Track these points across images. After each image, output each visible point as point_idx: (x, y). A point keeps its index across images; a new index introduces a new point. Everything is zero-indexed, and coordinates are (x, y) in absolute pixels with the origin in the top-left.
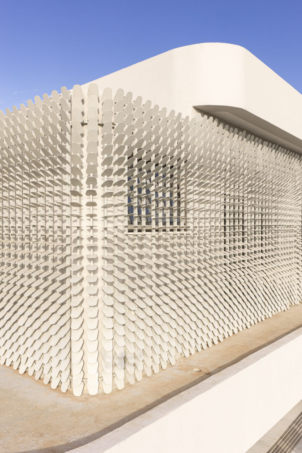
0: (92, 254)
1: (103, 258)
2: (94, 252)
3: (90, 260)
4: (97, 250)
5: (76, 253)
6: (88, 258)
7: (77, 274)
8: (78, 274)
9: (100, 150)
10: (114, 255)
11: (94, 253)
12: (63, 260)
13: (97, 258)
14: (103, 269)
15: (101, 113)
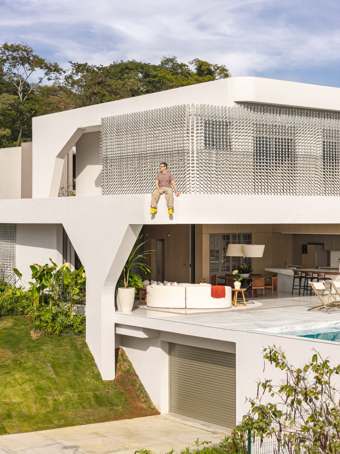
9: (195, 120)
15: (195, 112)
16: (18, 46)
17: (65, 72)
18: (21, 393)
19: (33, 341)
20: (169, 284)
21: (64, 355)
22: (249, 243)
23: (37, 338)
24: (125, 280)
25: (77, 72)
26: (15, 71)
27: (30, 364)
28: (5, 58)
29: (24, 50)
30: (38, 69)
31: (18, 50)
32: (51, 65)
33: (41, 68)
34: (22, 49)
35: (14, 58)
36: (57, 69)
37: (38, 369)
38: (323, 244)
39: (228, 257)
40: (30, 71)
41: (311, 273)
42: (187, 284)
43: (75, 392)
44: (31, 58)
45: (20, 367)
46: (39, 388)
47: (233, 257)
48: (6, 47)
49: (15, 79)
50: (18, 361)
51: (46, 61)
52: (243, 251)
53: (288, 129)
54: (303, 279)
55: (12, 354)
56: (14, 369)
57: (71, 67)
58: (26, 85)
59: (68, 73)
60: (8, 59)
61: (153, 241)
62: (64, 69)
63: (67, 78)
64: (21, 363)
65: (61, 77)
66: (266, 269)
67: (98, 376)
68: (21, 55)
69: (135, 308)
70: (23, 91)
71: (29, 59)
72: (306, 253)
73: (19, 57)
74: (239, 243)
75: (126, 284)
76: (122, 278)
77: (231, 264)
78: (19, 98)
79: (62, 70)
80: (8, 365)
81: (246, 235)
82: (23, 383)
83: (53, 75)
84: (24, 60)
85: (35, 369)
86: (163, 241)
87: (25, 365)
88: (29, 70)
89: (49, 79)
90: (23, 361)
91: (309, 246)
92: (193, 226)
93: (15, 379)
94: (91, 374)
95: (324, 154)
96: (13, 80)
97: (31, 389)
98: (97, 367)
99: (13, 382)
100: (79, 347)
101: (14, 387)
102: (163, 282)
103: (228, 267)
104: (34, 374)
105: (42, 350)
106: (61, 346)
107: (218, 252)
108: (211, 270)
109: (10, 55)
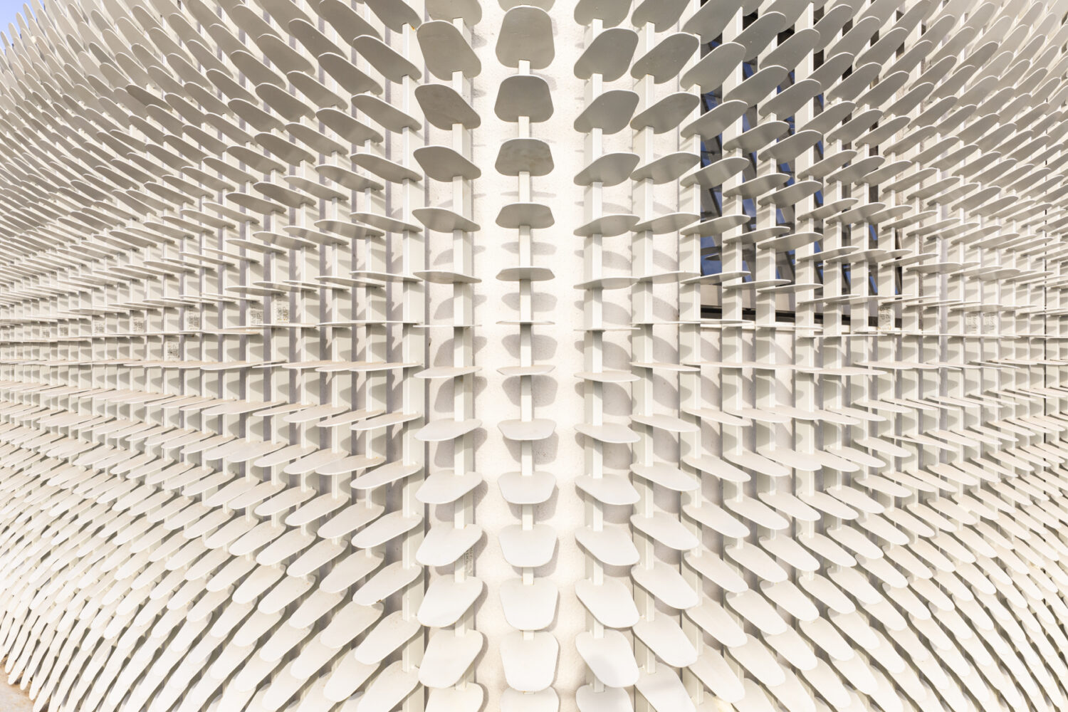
0: (527, 417)
1: (583, 439)
2: (538, 410)
3: (517, 447)
4: (550, 400)
5: (447, 415)
6: (507, 441)
7: (453, 520)
8: (460, 516)
10: (635, 426)
11: (537, 416)
12: (391, 446)
13: (553, 439)
14: (582, 493)
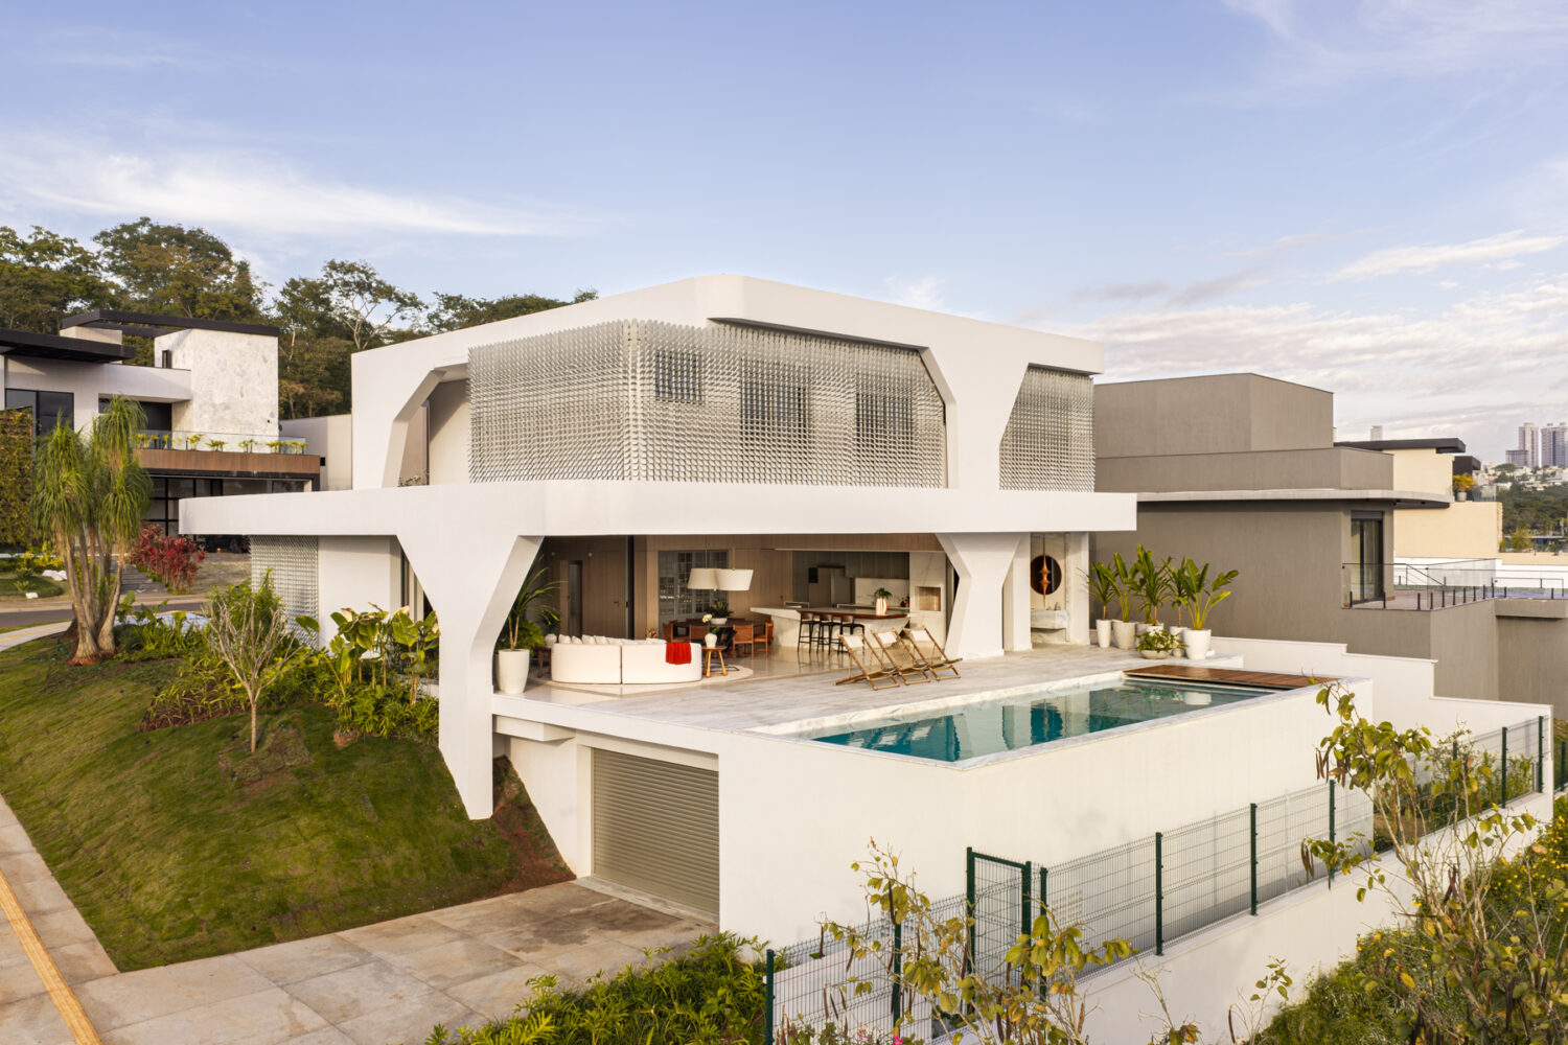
9: (639, 354)
15: (640, 334)
16: (352, 265)
17: (427, 307)
18: (307, 855)
19: (338, 753)
20: (591, 639)
21: (396, 777)
22: (724, 566)
23: (346, 746)
24: (511, 635)
25: (447, 308)
26: (347, 303)
27: (329, 797)
28: (331, 282)
29: (362, 272)
30: (384, 302)
31: (352, 272)
32: (405, 296)
33: (390, 300)
34: (358, 269)
35: (346, 284)
36: (414, 303)
37: (345, 806)
38: (843, 567)
39: (690, 591)
40: (372, 305)
41: (830, 617)
42: (624, 640)
43: (415, 847)
44: (374, 285)
45: (309, 805)
46: (345, 845)
47: (697, 591)
48: (333, 266)
49: (349, 316)
50: (304, 792)
51: (397, 290)
52: (717, 580)
53: (798, 371)
54: (816, 628)
55: (295, 779)
56: (297, 809)
57: (437, 301)
58: (365, 325)
59: (432, 310)
60: (336, 284)
61: (564, 564)
62: (426, 304)
63: (431, 318)
64: (312, 797)
65: (421, 315)
66: (753, 610)
67: (460, 813)
68: (357, 279)
69: (530, 684)
70: (361, 335)
71: (370, 285)
72: (816, 581)
73: (355, 283)
74: (708, 567)
75: (514, 643)
76: (505, 632)
77: (694, 601)
78: (355, 344)
79: (422, 304)
80: (286, 801)
81: (718, 554)
82: (313, 837)
83: (409, 311)
84: (362, 287)
85: (337, 807)
86: (579, 563)
87: (320, 800)
88: (371, 302)
89: (403, 318)
90: (315, 792)
91: (820, 571)
92: (631, 539)
93: (298, 830)
94: (448, 811)
95: (858, 415)
96: (346, 318)
97: (328, 848)
98: (459, 796)
99: (292, 834)
100: (425, 760)
101: (295, 845)
102: (580, 637)
103: (689, 606)
104: (336, 817)
105: (353, 767)
106: (390, 759)
107: (672, 581)
108: (662, 611)
109: (341, 279)
